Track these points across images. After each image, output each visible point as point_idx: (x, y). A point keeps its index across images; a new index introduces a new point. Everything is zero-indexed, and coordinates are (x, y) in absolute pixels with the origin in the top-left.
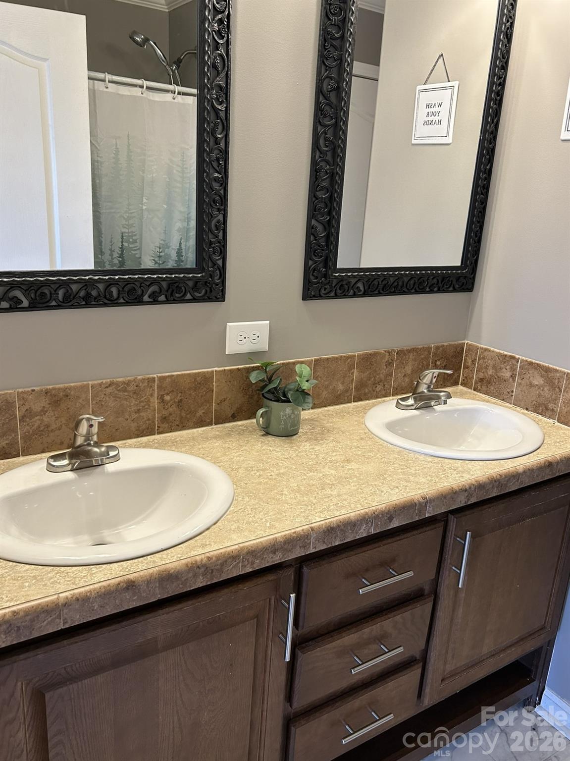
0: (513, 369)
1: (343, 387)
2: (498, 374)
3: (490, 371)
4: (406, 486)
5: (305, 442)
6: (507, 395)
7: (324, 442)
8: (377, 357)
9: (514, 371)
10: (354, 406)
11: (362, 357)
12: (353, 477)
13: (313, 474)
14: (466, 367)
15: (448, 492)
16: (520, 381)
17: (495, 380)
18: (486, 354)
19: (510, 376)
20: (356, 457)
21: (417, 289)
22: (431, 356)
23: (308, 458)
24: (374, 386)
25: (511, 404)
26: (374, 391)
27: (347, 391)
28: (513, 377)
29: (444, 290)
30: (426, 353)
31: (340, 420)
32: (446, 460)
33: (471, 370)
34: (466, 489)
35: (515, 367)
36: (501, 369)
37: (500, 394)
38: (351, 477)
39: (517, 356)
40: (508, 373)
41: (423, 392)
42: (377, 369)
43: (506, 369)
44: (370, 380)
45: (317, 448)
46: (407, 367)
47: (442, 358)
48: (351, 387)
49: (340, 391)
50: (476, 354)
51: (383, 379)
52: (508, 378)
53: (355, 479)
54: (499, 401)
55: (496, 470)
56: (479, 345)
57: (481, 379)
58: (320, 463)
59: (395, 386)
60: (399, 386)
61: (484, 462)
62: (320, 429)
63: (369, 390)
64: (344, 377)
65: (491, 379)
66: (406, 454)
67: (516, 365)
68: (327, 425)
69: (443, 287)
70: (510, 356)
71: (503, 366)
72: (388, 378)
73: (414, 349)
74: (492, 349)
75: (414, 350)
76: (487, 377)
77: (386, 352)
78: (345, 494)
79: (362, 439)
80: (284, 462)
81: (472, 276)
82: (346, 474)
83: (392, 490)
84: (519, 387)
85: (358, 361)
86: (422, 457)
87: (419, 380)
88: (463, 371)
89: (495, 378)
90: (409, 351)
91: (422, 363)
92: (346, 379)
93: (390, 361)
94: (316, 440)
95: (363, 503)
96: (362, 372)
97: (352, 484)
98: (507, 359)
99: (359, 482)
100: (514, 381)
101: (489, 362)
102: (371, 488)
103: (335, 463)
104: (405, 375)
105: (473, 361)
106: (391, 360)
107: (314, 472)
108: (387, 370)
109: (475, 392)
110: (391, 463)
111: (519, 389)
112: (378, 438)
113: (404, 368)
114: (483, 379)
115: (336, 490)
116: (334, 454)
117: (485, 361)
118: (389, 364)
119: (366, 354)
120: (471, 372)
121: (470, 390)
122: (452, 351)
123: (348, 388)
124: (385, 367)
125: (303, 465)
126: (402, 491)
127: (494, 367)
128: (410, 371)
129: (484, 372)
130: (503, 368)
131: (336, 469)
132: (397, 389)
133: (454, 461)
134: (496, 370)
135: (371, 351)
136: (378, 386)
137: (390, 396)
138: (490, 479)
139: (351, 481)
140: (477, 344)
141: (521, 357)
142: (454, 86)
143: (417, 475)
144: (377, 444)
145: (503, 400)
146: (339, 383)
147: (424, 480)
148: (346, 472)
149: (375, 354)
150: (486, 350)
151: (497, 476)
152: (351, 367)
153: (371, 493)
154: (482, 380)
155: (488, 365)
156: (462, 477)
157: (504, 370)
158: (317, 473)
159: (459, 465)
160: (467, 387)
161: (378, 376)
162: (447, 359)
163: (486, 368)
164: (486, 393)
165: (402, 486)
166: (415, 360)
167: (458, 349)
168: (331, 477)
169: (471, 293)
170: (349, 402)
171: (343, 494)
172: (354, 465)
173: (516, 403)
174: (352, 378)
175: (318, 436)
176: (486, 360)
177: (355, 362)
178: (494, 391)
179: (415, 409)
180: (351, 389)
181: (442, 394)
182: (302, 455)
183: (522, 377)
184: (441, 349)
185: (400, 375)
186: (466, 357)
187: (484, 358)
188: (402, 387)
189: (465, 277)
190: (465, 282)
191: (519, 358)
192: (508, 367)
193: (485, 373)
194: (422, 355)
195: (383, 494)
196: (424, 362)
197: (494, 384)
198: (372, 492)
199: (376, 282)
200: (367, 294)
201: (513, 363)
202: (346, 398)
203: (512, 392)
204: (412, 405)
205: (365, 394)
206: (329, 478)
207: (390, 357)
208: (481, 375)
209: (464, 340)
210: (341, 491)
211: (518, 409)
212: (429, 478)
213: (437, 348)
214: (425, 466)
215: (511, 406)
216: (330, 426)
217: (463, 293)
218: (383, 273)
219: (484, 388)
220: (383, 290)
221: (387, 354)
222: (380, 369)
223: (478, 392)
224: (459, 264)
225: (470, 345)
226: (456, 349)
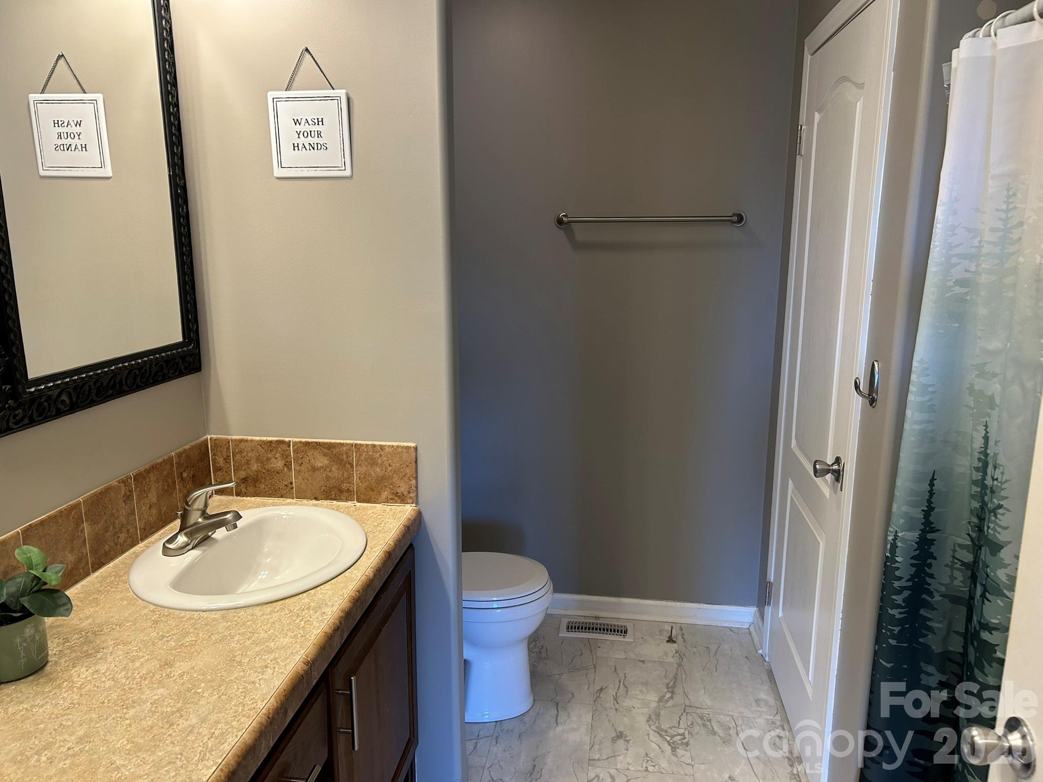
0: (285, 456)
1: (74, 558)
2: (266, 467)
3: (253, 466)
4: (275, 659)
5: (74, 667)
6: (285, 490)
7: (106, 654)
8: (110, 493)
9: (287, 457)
10: (96, 578)
11: (90, 502)
12: (196, 684)
13: (133, 710)
14: (218, 469)
15: (324, 640)
16: (298, 468)
17: (263, 475)
18: (242, 445)
19: (283, 465)
20: (173, 652)
21: (140, 384)
22: (175, 469)
23: (104, 690)
24: (116, 538)
25: (293, 499)
26: (116, 545)
27: (80, 560)
28: (288, 465)
29: (170, 377)
30: (168, 467)
31: (97, 609)
32: (287, 600)
33: (226, 472)
34: (338, 626)
35: (287, 453)
36: (268, 459)
37: (276, 491)
38: (194, 685)
39: (287, 439)
40: (280, 462)
41: (196, 523)
42: (114, 511)
43: (276, 458)
44: (107, 531)
45: (103, 668)
46: (150, 495)
47: (188, 467)
48: (84, 551)
49: (70, 564)
50: (228, 449)
51: (125, 522)
52: (282, 468)
53: (203, 685)
54: (276, 500)
55: (350, 587)
56: (230, 437)
57: (243, 479)
58: (131, 689)
59: (142, 527)
60: (146, 525)
61: (330, 583)
62: (76, 636)
63: (109, 545)
64: (72, 541)
65: (258, 474)
66: (235, 616)
67: (287, 450)
68: (83, 625)
69: (169, 373)
70: (277, 441)
71: (270, 455)
72: (130, 519)
73: (153, 466)
74: (249, 438)
75: (153, 468)
76: (251, 474)
77: (119, 483)
78: (209, 714)
79: (156, 622)
80: (70, 717)
81: (197, 351)
82: (183, 684)
83: (263, 673)
84: (300, 475)
85: (87, 509)
86: (257, 611)
87: (187, 508)
88: (214, 476)
89: (264, 473)
90: (148, 471)
91: (167, 482)
92: (75, 542)
93: (128, 493)
94: (88, 656)
95: (244, 713)
96: (94, 523)
97: (206, 694)
98: (274, 445)
99: (212, 686)
100: (290, 469)
101: (249, 455)
102: (236, 687)
103: (152, 678)
104: (150, 506)
105: (227, 459)
106: (129, 491)
107: (134, 707)
108: (127, 507)
109: (239, 498)
110: (229, 638)
111: (300, 478)
112: (178, 612)
113: (147, 497)
114: (247, 478)
115: (191, 716)
116: (138, 664)
117: (242, 455)
118: (128, 498)
119: (95, 495)
120: (226, 474)
121: (231, 498)
122: (197, 454)
123: (80, 555)
124: (124, 505)
125: (105, 705)
126: (277, 669)
127: (258, 459)
128: (155, 498)
129: (245, 469)
130: (270, 459)
131: (161, 683)
132: (144, 529)
133: (297, 597)
134: (262, 462)
135: (100, 488)
136: (120, 535)
137: (139, 543)
138: (352, 601)
139: (200, 691)
140: (227, 437)
141: (291, 439)
142: (96, 100)
143: (274, 637)
144: (184, 619)
145: (282, 497)
146: (67, 552)
147: (287, 640)
148: (180, 681)
149: (107, 490)
150: (241, 441)
151: (356, 595)
152: (78, 522)
153: (241, 693)
154: (245, 480)
155: (248, 459)
156: (324, 613)
157: (273, 460)
158: (140, 705)
159: (307, 600)
160: (226, 495)
161: (117, 522)
162: (193, 467)
163: (247, 463)
164: (256, 494)
165: (269, 662)
166: (158, 481)
167: (202, 449)
168: (167, 700)
169: (199, 373)
170: (87, 574)
171: (206, 716)
172: (181, 667)
173: (299, 495)
174: (83, 539)
175: (85, 649)
176: (245, 453)
177: (82, 513)
178: (266, 490)
179: (193, 548)
180: (85, 554)
181: (228, 516)
182: (89, 691)
183: (299, 462)
184: (184, 455)
185: (144, 508)
186: (214, 457)
187: (241, 452)
188: (150, 524)
189: (191, 355)
190: (192, 360)
191: (290, 441)
192: (278, 455)
193: (247, 470)
194: (165, 470)
195: (257, 685)
196: (169, 480)
197: (263, 480)
198: (240, 690)
199: (86, 388)
200: (77, 408)
201: (283, 448)
202: (81, 571)
203: (291, 483)
204: (188, 545)
205: (106, 554)
206: (166, 704)
207: (127, 488)
208: (243, 474)
209: (205, 434)
210: (200, 712)
211: (305, 501)
212: (289, 634)
213: (179, 455)
214: (271, 621)
215: (294, 501)
216: (90, 624)
217: (193, 374)
218: (96, 372)
219: (251, 489)
220: (97, 396)
221: (122, 485)
222: (117, 510)
223: (243, 496)
224: (180, 339)
225: (215, 440)
226: (200, 450)
